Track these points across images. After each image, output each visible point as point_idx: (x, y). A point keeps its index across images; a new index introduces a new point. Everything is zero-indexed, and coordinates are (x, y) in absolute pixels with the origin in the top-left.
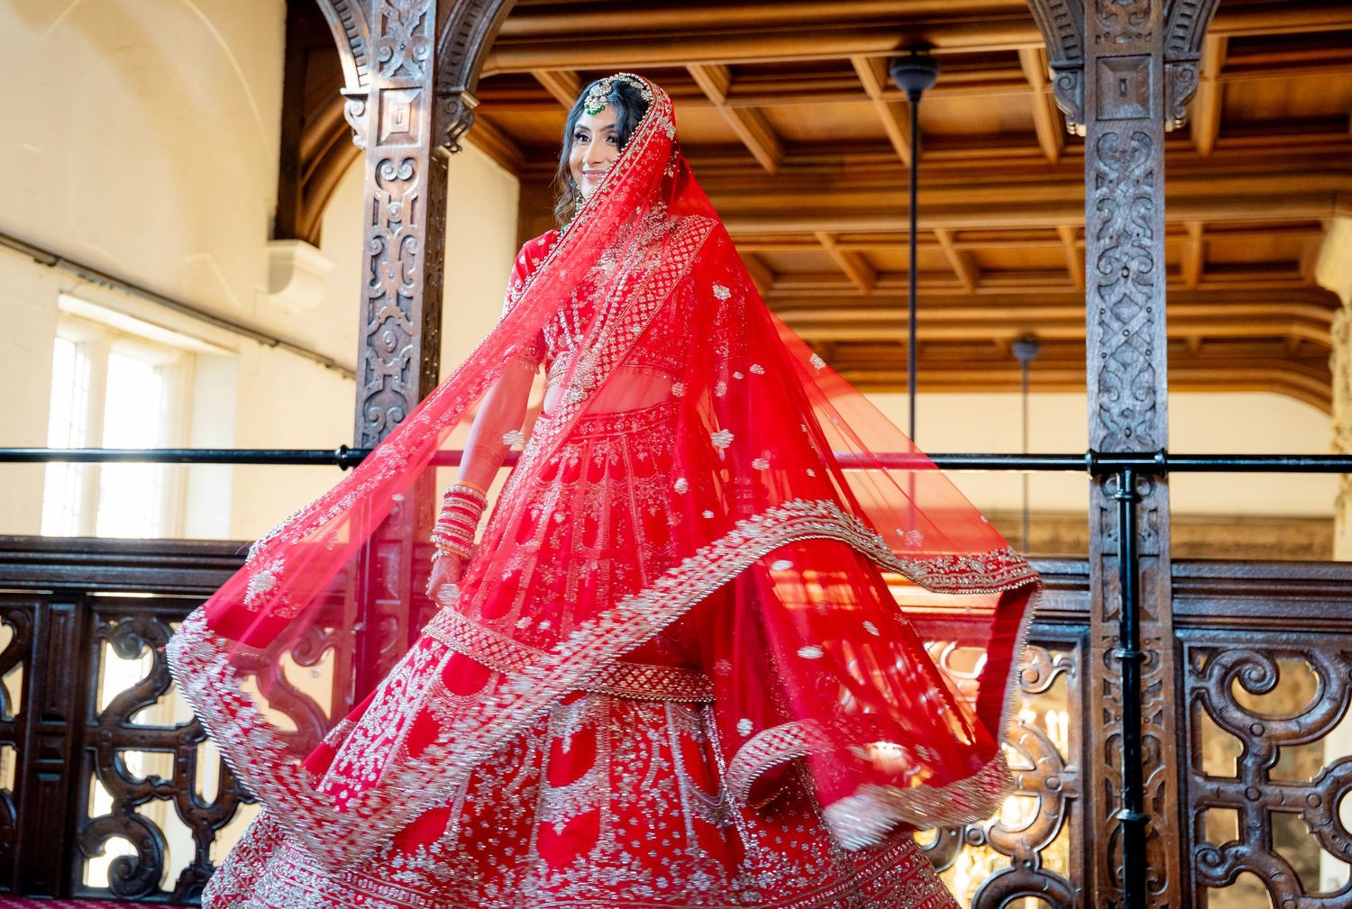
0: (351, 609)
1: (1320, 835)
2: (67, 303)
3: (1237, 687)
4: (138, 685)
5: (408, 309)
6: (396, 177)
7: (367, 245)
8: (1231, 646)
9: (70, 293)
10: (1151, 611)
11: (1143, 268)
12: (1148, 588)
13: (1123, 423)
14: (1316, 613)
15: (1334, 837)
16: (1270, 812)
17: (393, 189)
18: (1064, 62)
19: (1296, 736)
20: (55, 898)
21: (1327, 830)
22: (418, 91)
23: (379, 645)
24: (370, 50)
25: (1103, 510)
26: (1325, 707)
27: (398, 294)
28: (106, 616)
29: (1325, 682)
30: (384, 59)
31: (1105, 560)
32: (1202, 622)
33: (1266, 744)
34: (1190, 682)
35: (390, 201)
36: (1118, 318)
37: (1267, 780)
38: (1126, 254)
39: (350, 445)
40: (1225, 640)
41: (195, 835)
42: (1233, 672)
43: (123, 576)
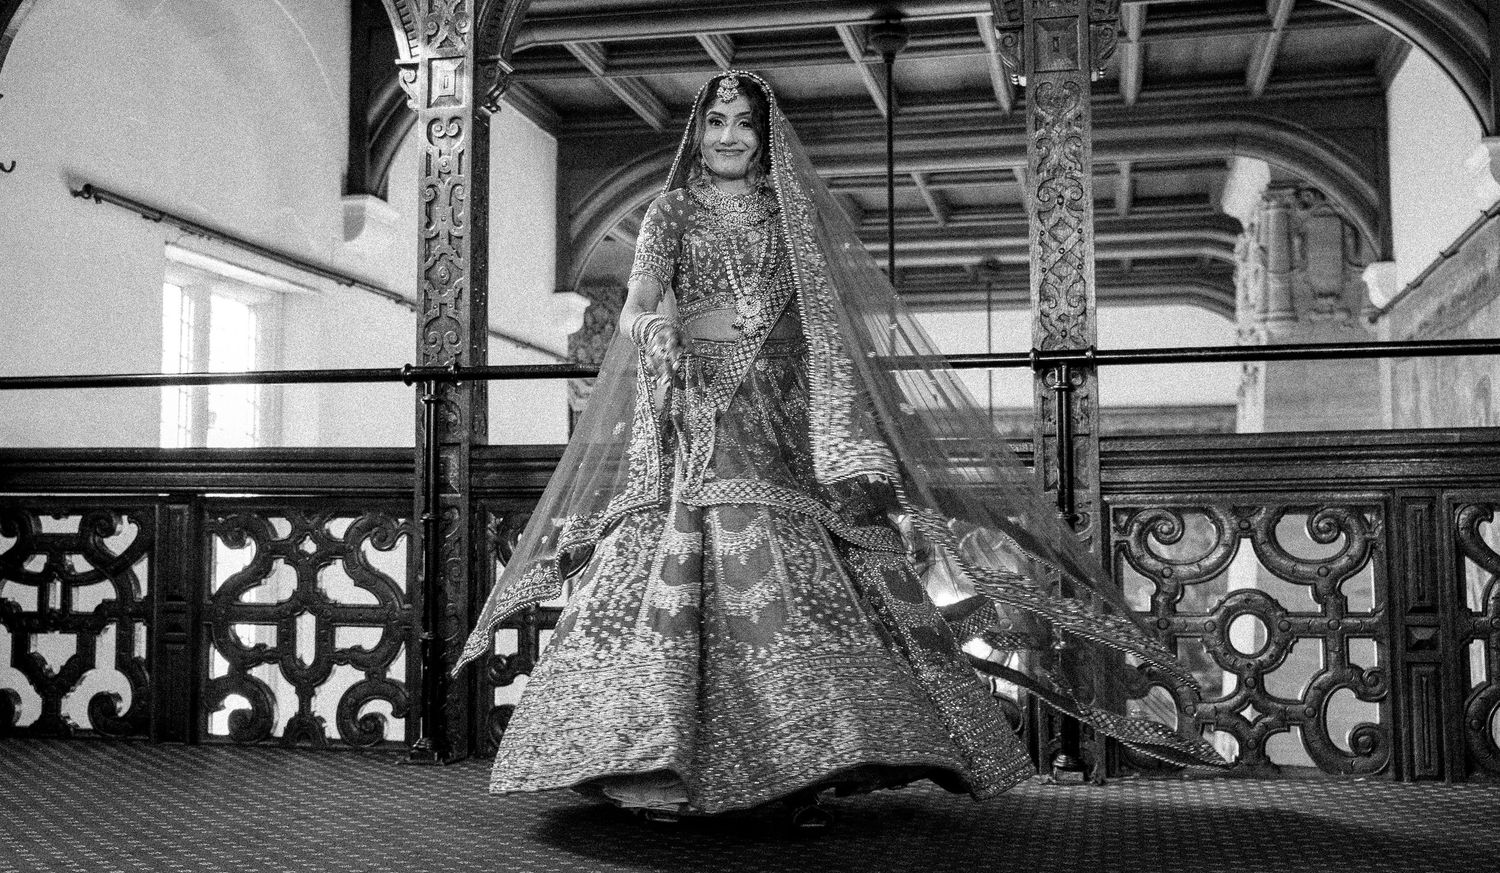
0: (419, 501)
1: (1215, 654)
2: (174, 253)
3: (1152, 540)
4: (245, 570)
5: (459, 247)
6: (445, 135)
7: (422, 193)
8: (1147, 506)
9: (174, 244)
10: (1083, 480)
11: (1075, 196)
12: (1081, 462)
13: (1060, 326)
14: (1213, 476)
15: (1225, 654)
16: (1176, 637)
17: (443, 144)
18: (1007, 24)
19: (1197, 576)
20: (187, 744)
21: (1219, 649)
22: (460, 61)
23: (445, 531)
24: (420, 26)
25: (1044, 399)
26: (1221, 551)
27: (450, 234)
28: (215, 514)
29: (1220, 531)
30: (432, 32)
31: (1046, 440)
32: (1124, 487)
33: (1173, 584)
34: (1114, 537)
35: (440, 154)
36: (1055, 238)
37: (1175, 611)
38: (1061, 185)
39: (414, 365)
40: (1142, 502)
41: (298, 692)
42: (1148, 527)
43: (228, 480)
